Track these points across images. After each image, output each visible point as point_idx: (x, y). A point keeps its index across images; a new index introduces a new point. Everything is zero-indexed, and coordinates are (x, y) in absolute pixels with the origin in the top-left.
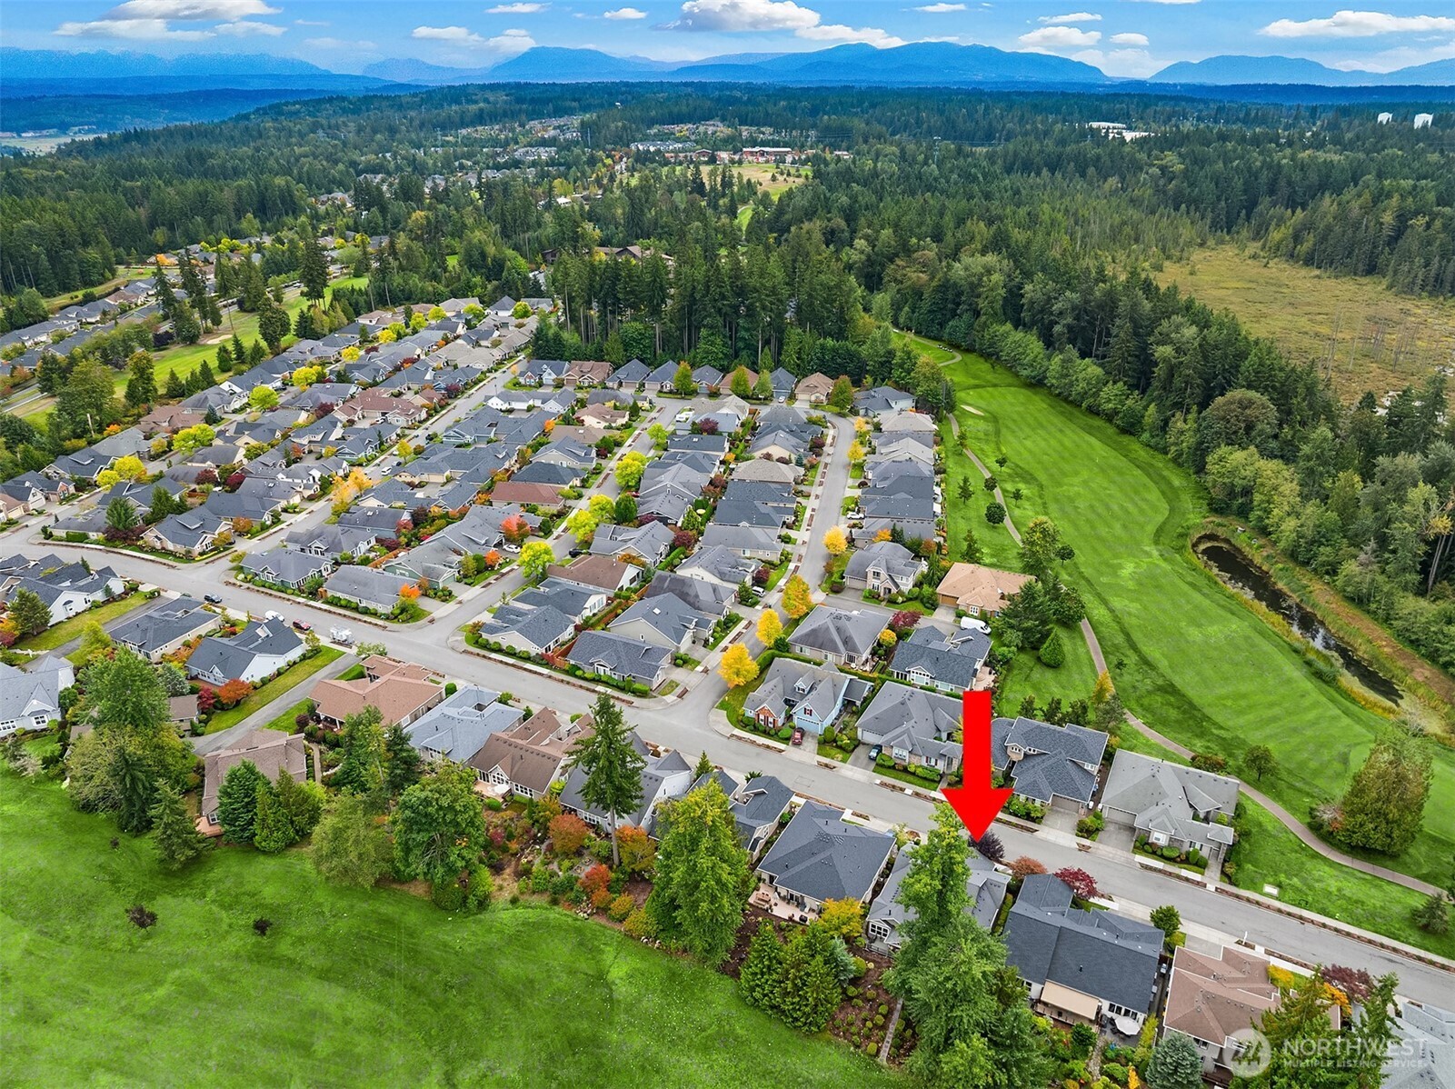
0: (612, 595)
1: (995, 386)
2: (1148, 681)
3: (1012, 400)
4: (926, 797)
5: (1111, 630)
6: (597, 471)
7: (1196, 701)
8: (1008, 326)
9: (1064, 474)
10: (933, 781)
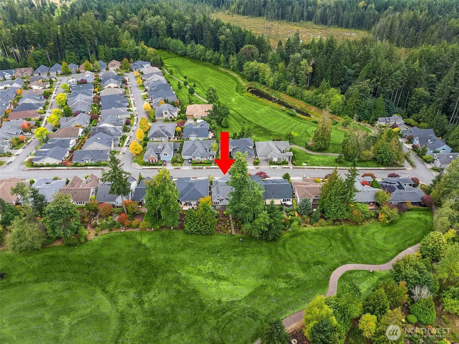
0: (77, 139)
1: (171, 58)
2: (252, 126)
3: (179, 61)
4: (210, 168)
5: (237, 116)
6: (47, 103)
7: (266, 128)
8: (170, 38)
9: (204, 79)
10: (210, 163)
